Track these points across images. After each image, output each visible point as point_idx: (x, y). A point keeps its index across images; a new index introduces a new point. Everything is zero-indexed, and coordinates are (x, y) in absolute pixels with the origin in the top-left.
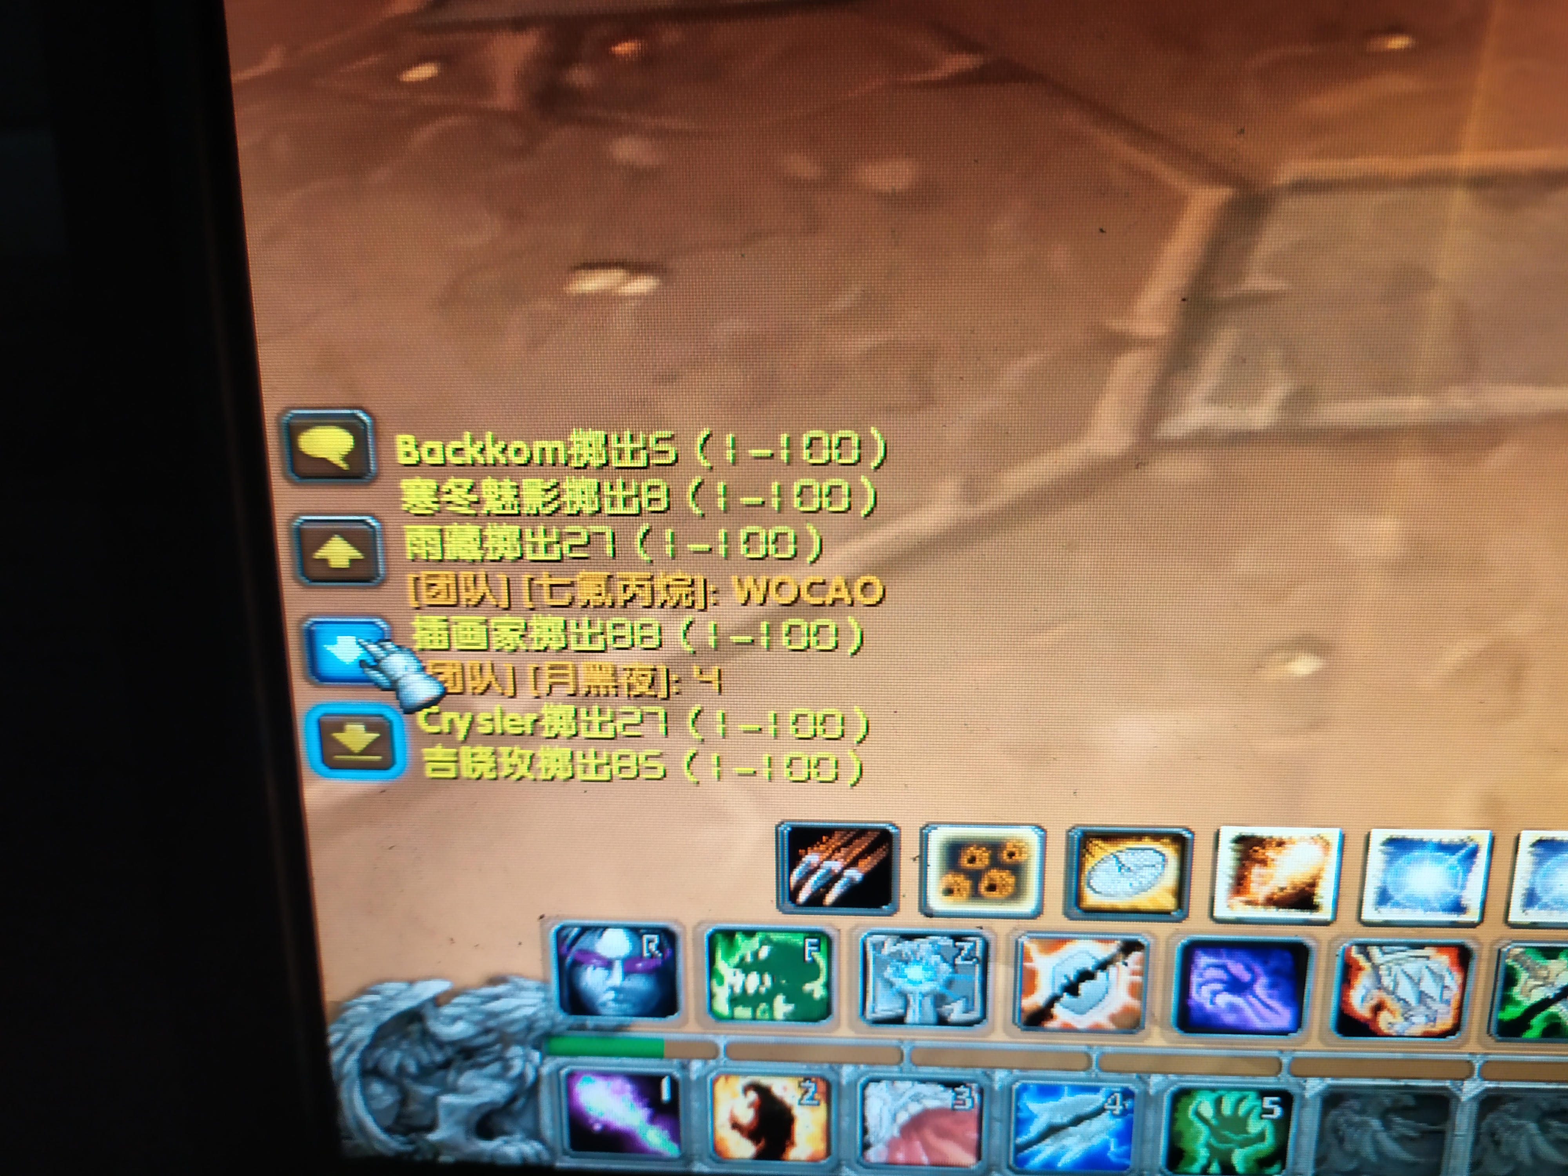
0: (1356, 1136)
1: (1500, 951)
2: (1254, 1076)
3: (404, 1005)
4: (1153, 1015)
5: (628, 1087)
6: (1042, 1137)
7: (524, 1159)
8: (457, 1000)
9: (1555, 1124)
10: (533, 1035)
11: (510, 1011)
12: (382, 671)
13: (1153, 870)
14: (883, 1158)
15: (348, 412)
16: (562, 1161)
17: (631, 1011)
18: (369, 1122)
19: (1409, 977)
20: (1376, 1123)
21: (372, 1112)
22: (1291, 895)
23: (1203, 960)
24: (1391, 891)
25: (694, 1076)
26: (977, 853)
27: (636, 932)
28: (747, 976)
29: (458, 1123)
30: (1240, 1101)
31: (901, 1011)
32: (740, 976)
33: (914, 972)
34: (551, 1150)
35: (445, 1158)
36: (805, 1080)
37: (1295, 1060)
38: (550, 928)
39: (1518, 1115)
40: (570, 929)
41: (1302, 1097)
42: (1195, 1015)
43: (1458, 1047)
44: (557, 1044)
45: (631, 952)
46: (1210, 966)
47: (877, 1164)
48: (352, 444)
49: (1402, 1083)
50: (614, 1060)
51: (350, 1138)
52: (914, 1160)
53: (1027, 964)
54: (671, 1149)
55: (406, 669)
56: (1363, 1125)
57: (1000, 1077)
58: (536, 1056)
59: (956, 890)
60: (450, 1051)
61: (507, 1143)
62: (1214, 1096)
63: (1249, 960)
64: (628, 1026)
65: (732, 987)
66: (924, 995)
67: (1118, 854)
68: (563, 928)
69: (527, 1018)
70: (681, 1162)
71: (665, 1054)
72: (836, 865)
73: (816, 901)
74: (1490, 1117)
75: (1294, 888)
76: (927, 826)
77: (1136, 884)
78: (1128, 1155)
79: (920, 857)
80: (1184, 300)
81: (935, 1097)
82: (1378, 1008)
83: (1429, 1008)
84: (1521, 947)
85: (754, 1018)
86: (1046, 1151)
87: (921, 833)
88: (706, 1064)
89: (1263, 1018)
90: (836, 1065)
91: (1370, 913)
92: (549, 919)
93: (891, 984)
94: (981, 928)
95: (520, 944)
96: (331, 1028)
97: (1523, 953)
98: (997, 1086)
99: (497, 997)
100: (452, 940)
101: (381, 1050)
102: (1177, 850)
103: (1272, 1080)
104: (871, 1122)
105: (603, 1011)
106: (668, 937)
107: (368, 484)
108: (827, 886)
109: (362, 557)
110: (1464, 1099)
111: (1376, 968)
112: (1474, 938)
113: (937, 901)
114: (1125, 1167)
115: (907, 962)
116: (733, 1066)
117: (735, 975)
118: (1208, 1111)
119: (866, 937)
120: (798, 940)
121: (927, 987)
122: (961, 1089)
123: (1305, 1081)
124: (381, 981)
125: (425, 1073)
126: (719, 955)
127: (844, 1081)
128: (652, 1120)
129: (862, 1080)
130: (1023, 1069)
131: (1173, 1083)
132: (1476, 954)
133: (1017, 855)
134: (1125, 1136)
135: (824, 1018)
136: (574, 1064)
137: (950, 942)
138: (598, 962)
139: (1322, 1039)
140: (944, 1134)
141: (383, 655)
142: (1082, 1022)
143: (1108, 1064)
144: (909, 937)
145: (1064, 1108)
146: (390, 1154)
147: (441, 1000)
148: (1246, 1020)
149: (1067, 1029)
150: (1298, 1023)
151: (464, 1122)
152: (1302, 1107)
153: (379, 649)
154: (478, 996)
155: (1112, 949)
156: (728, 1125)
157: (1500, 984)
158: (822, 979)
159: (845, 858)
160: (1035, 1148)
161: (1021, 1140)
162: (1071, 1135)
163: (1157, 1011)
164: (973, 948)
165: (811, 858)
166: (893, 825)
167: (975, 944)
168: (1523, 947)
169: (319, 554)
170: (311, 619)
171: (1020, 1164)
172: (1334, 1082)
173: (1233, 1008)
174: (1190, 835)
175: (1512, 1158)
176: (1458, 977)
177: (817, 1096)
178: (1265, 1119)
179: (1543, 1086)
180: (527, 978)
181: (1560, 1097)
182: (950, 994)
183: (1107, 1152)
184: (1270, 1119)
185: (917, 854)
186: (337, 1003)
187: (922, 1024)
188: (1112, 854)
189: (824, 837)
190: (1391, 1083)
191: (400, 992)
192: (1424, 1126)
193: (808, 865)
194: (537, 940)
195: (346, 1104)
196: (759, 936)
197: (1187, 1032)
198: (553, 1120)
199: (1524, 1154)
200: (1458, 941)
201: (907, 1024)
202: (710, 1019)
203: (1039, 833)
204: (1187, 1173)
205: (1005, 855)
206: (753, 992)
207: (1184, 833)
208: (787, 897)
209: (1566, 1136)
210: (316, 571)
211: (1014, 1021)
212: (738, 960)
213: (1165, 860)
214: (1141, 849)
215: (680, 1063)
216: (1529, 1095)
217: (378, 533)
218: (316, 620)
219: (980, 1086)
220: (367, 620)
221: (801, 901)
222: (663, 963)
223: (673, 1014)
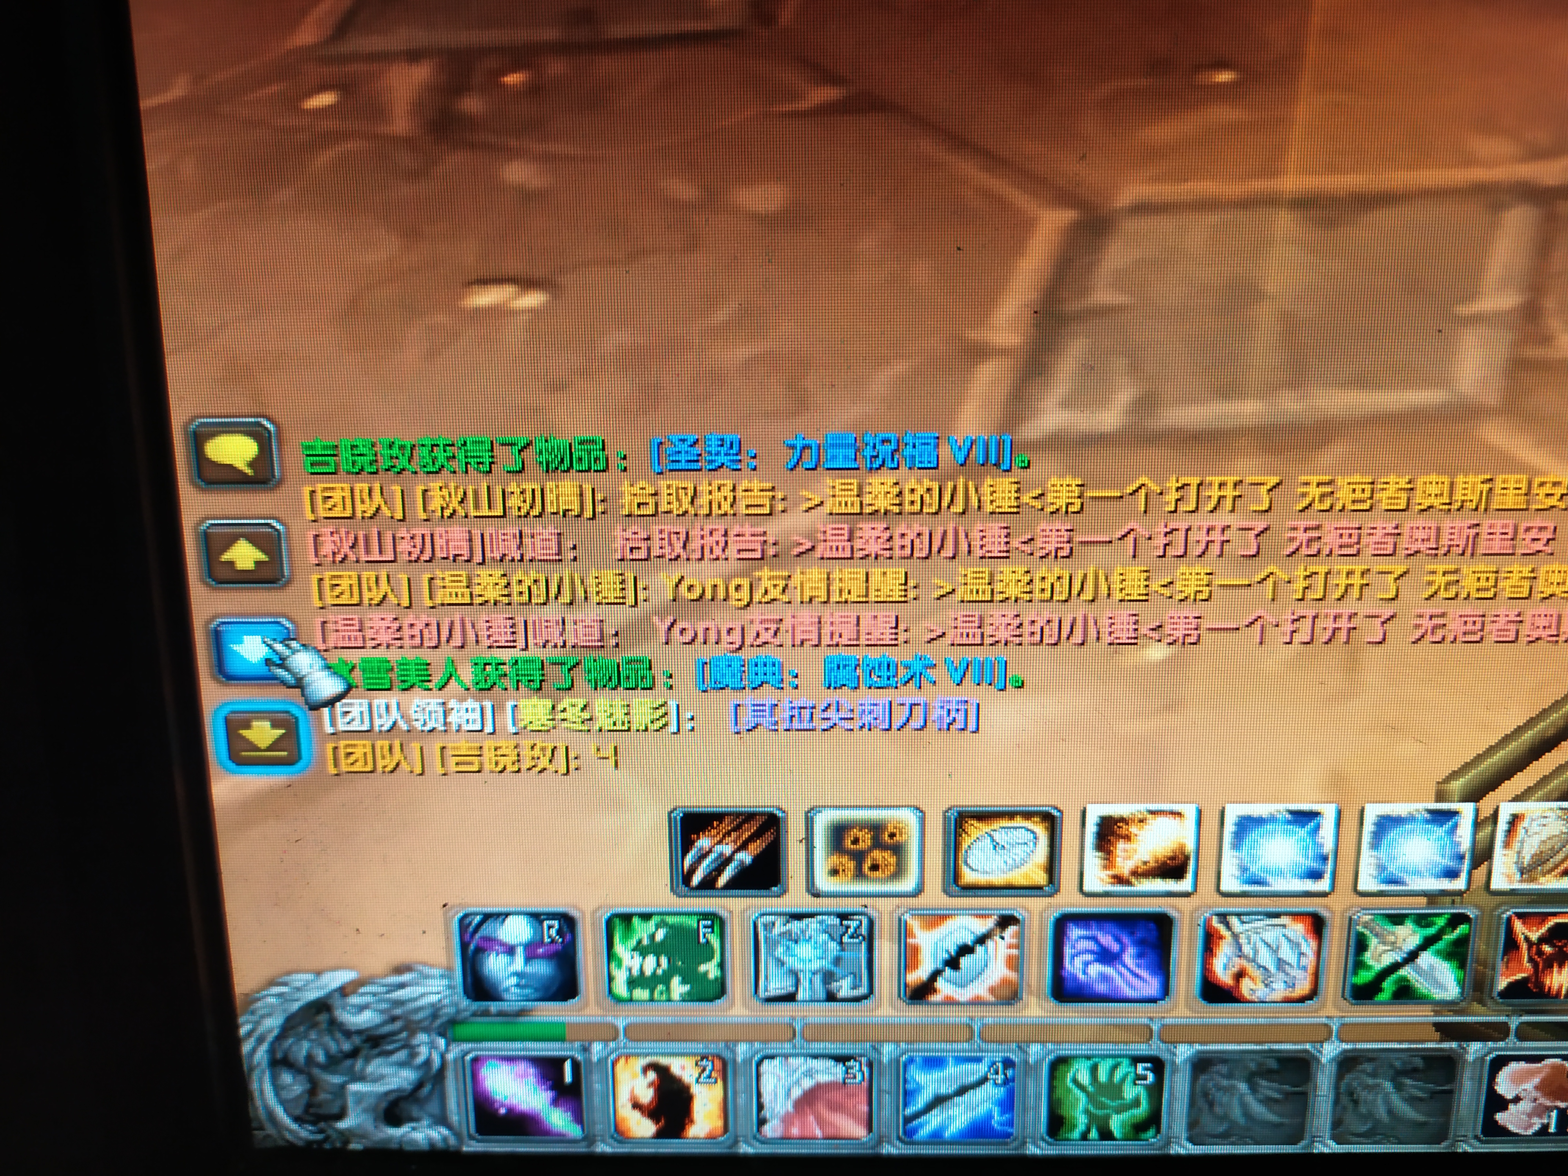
0: (1225, 1099)
1: (1350, 919)
2: (1126, 1043)
3: (312, 995)
4: (1029, 986)
5: (532, 1071)
6: (929, 1107)
7: (432, 1143)
8: (362, 990)
9: (1408, 1082)
10: (438, 1022)
11: (415, 999)
12: (287, 669)
13: (1025, 848)
14: (778, 1133)
15: (253, 420)
16: (468, 1146)
17: (533, 996)
18: (280, 1112)
19: (1268, 945)
20: (1243, 1087)
21: (282, 1102)
23: (1075, 932)
25: (595, 1059)
26: (860, 834)
27: (537, 917)
28: (644, 958)
29: (365, 1111)
30: (1114, 1068)
31: (792, 989)
32: (638, 959)
33: (804, 951)
34: (458, 1135)
35: (354, 1146)
36: (702, 1059)
37: (1165, 1027)
38: (453, 916)
39: (1374, 1075)
40: (473, 917)
41: (1173, 1063)
42: (1069, 984)
43: (1316, 1011)
44: (462, 1030)
45: (532, 938)
46: (1081, 938)
47: (774, 1139)
48: (257, 450)
49: (1266, 1047)
50: (518, 1045)
51: (261, 1128)
52: (807, 1134)
53: (910, 941)
54: (574, 1131)
55: (311, 667)
56: (1231, 1090)
57: (888, 1050)
58: (442, 1042)
59: (841, 870)
60: (357, 1040)
61: (414, 1129)
62: (1089, 1063)
63: (1117, 932)
64: (532, 1011)
65: (630, 970)
66: (814, 973)
67: (992, 833)
68: (466, 916)
69: (433, 1005)
70: (584, 1144)
71: (567, 1038)
72: (727, 849)
73: (708, 884)
74: (1348, 1078)
75: (1157, 861)
76: (812, 809)
77: (1010, 862)
78: (1010, 1123)
79: (807, 839)
81: (827, 1071)
82: (1240, 975)
83: (1287, 974)
84: (1369, 914)
85: (652, 1000)
86: (933, 1121)
87: (807, 818)
88: (606, 1046)
89: (1132, 987)
90: (731, 1043)
91: (1228, 884)
92: (453, 907)
93: (783, 964)
94: (866, 907)
95: (424, 932)
96: (241, 1020)
97: (1373, 920)
98: (885, 1060)
99: (402, 986)
100: (358, 930)
101: (290, 1041)
102: (1047, 828)
103: (1143, 1046)
104: (766, 1099)
105: (506, 996)
106: (568, 922)
107: (272, 489)
108: (719, 870)
109: (267, 559)
110: (1324, 1060)
111: (1236, 936)
112: (1327, 907)
113: (823, 882)
114: (1008, 1135)
115: (796, 942)
116: (633, 1047)
117: (632, 958)
118: (1084, 1078)
119: (757, 918)
120: (692, 922)
121: (816, 965)
122: (852, 1063)
123: (1176, 1047)
124: (289, 973)
125: (333, 1062)
126: (617, 938)
127: (739, 1059)
128: (555, 1102)
129: (757, 1058)
130: (908, 1042)
131: (1052, 1051)
132: (1328, 922)
133: (898, 836)
134: (1008, 1104)
135: (719, 998)
136: (480, 1050)
137: (837, 921)
138: (500, 949)
139: (1188, 1006)
140: (835, 1107)
141: (288, 654)
142: (964, 995)
143: (990, 1035)
144: (798, 917)
145: (950, 1079)
146: (300, 1143)
147: (348, 990)
148: (1117, 988)
149: (950, 1002)
150: (1165, 990)
151: (372, 1110)
152: (1174, 1071)
153: (284, 648)
154: (383, 986)
155: (989, 924)
156: (629, 1106)
157: (1352, 950)
158: (716, 959)
159: (735, 842)
160: (923, 1119)
161: (909, 1111)
162: (957, 1105)
163: (1034, 982)
164: (859, 926)
165: (704, 842)
166: (780, 809)
167: (861, 922)
168: (1372, 914)
169: (226, 557)
170: (218, 620)
171: (910, 1133)
172: (1203, 1047)
173: (1105, 978)
174: (1058, 814)
175: (1370, 1116)
176: (1313, 944)
177: (713, 1074)
178: (1139, 1085)
179: (1396, 1046)
180: (432, 966)
181: (1413, 1056)
182: (838, 971)
183: (991, 1121)
184: (1144, 1085)
185: (804, 837)
186: (247, 995)
187: (812, 1001)
188: (986, 833)
189: (715, 823)
190: (1255, 1047)
191: (308, 983)
192: (1286, 1087)
193: (700, 849)
194: (441, 928)
195: (257, 1094)
196: (655, 920)
197: (1061, 1002)
198: (459, 1105)
199: (1381, 1112)
200: (1311, 910)
201: (798, 1001)
202: (609, 1001)
203: (918, 814)
204: (1068, 1140)
205: (886, 836)
206: (650, 974)
207: (1053, 811)
208: (681, 881)
209: (1420, 1094)
210: (222, 573)
211: (899, 995)
212: (635, 943)
213: (1036, 838)
214: (1014, 828)
215: (581, 1046)
216: (1383, 1055)
217: (282, 536)
218: (223, 620)
219: (869, 1059)
220: (273, 620)
221: (694, 884)
222: (563, 947)
223: (574, 997)
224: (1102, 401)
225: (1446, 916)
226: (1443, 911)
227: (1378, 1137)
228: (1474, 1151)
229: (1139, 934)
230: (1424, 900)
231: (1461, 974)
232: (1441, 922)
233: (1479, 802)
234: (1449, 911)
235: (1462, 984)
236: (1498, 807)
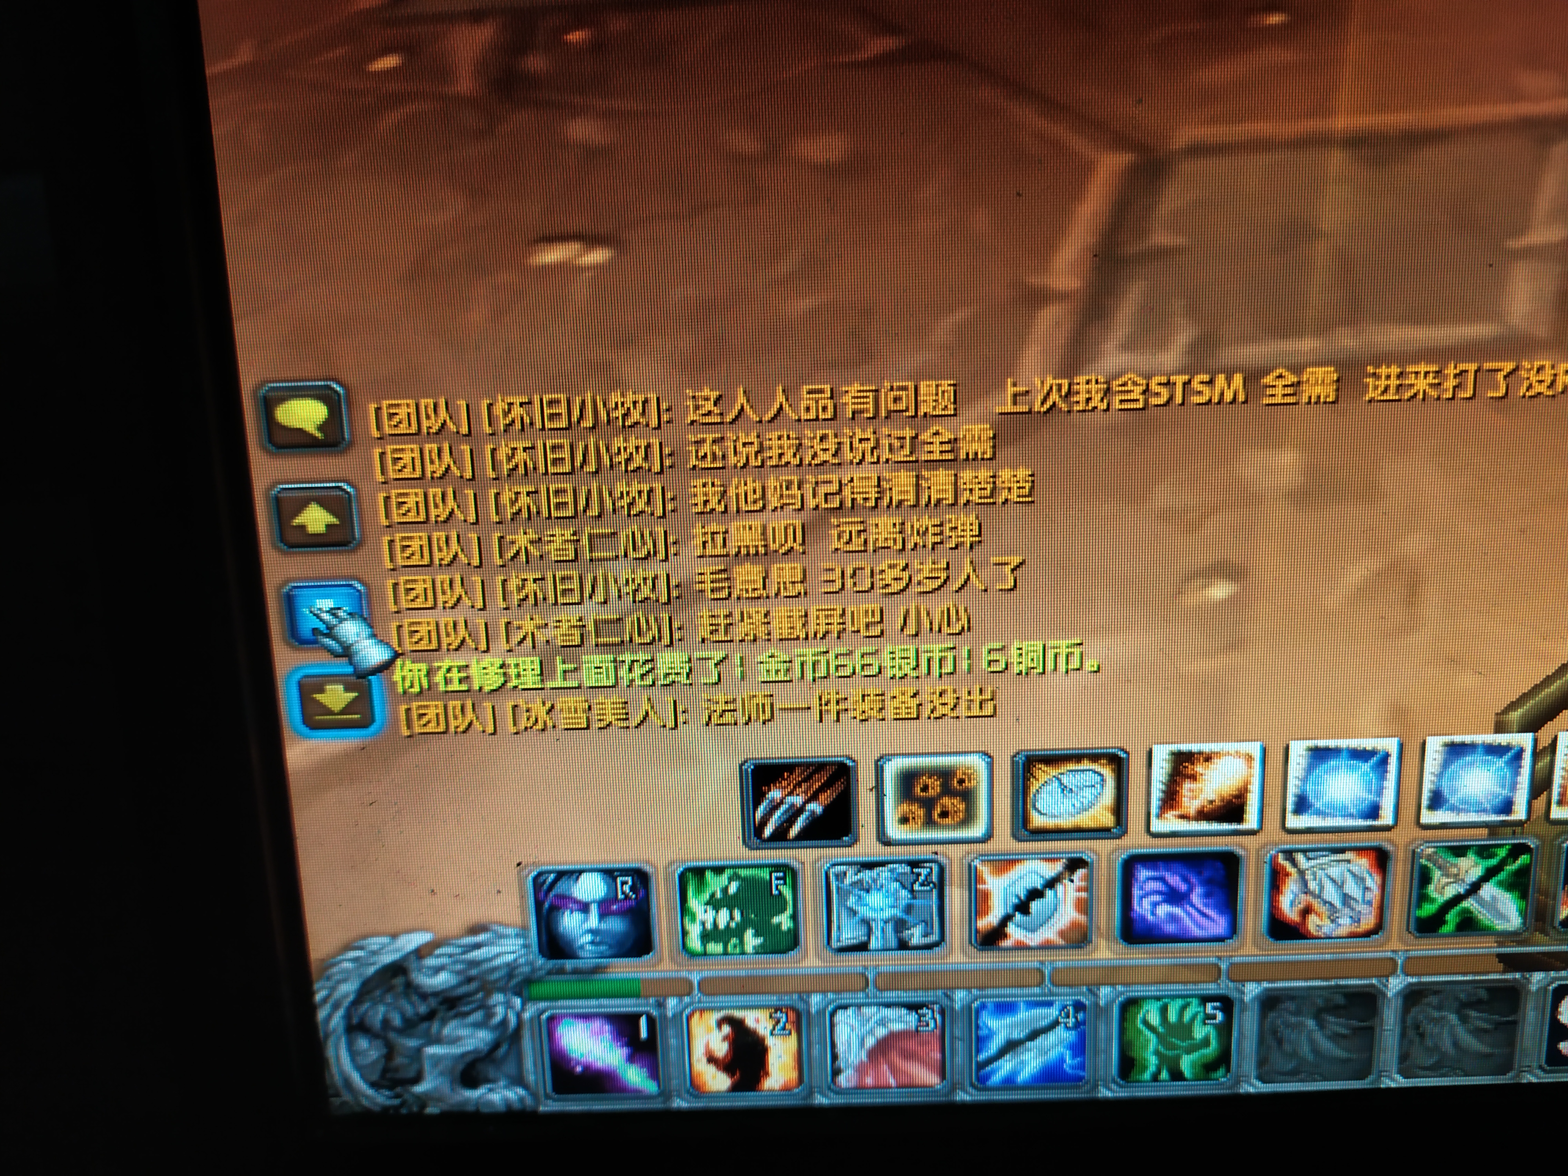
0: (1293, 1036)
1: (1414, 852)
2: (1195, 983)
3: (387, 958)
4: (1099, 928)
5: (607, 1028)
6: (1002, 1053)
7: (507, 1103)
8: (438, 952)
9: (1473, 1014)
10: (514, 982)
11: (490, 960)
12: (335, 639)
13: (1093, 790)
14: (853, 1083)
15: (323, 383)
16: (546, 1105)
17: (608, 953)
18: (356, 1078)
19: (1333, 881)
20: (1311, 1023)
21: (358, 1068)
22: (1219, 808)
23: (1143, 874)
24: (1311, 799)
25: (670, 1014)
26: (930, 782)
27: (610, 874)
28: (717, 912)
29: (442, 1074)
30: (1183, 1008)
31: (864, 939)
32: (711, 914)
33: (875, 899)
34: (534, 1095)
35: (431, 1110)
36: (776, 1012)
37: (1232, 965)
38: (527, 876)
39: (1439, 1008)
40: (547, 875)
41: (1242, 1001)
42: (1138, 926)
43: (1381, 945)
44: (536, 990)
45: (607, 894)
46: (1149, 879)
47: (849, 1089)
48: (327, 414)
49: (1333, 983)
50: (594, 1002)
51: (337, 1095)
52: (882, 1082)
53: (980, 887)
54: (651, 1087)
55: (358, 635)
57: (960, 996)
58: (518, 1002)
59: (911, 818)
60: (433, 1002)
61: (490, 1090)
62: (1159, 1004)
63: (1185, 872)
64: (606, 967)
65: (703, 924)
66: (886, 922)
67: (1060, 776)
68: (540, 874)
69: (508, 965)
70: (660, 1099)
71: (642, 993)
72: (798, 800)
73: (780, 835)
74: (1414, 1011)
75: (1222, 800)
76: (882, 757)
77: (1078, 805)
78: (1082, 1066)
79: (877, 787)
80: (1095, 256)
81: (900, 1020)
82: (1306, 911)
83: (1353, 909)
84: (1432, 847)
85: (725, 953)
86: (1005, 1067)
87: (877, 766)
88: (681, 1001)
89: (1199, 926)
90: (804, 995)
91: (1293, 821)
92: (527, 866)
93: (855, 913)
94: (936, 853)
96: (316, 986)
97: (1435, 853)
98: (957, 1006)
99: (478, 946)
100: (433, 891)
101: (366, 1005)
102: (1113, 770)
103: (1212, 986)
104: (841, 1048)
105: (581, 954)
106: (641, 878)
107: (342, 452)
108: (790, 821)
109: (338, 523)
110: (1390, 994)
111: (1302, 873)
112: (1390, 841)
113: (894, 831)
114: (1080, 1079)
115: (868, 891)
116: (707, 1001)
117: (706, 911)
118: (1154, 1019)
119: (829, 868)
120: (764, 874)
121: (888, 914)
122: (925, 1010)
123: (1244, 986)
124: (365, 937)
125: (410, 1026)
126: (690, 893)
127: (813, 1010)
128: (631, 1059)
129: (831, 1008)
130: (980, 988)
131: (1122, 993)
132: (1393, 856)
133: (967, 782)
134: (1079, 1048)
135: (792, 950)
136: (556, 1008)
137: (908, 869)
138: (575, 906)
139: (1256, 944)
140: (909, 1056)
141: (335, 624)
142: (1034, 939)
143: (1060, 979)
144: (869, 866)
145: (1022, 1024)
146: (377, 1109)
147: (423, 952)
148: (1185, 929)
149: (1021, 947)
150: (1233, 929)
151: (449, 1072)
152: (1243, 1010)
154: (459, 947)
155: (1059, 867)
156: (704, 1060)
157: (1415, 883)
158: (789, 911)
159: (806, 793)
160: (995, 1065)
161: (982, 1057)
162: (1030, 1050)
163: (1103, 924)
164: (930, 874)
165: (775, 794)
166: (850, 758)
167: (931, 869)
168: (1434, 847)
169: (297, 521)
170: (290, 584)
171: (982, 1081)
172: (1270, 985)
173: (1173, 918)
174: (1125, 755)
175: (1436, 1048)
176: (1378, 878)
177: (788, 1026)
178: (1208, 1024)
179: (1460, 979)
180: (507, 926)
181: (1477, 988)
182: (910, 919)
183: (1063, 1065)
184: (1213, 1024)
185: (874, 785)
186: (323, 960)
187: (884, 950)
188: (1054, 777)
189: (786, 774)
190: (1322, 983)
191: (383, 946)
192: (1354, 1023)
193: (771, 801)
194: (515, 888)
195: (332, 1061)
196: (728, 873)
197: (1131, 943)
198: (535, 1065)
199: (1447, 1045)
200: (1375, 844)
201: (870, 950)
202: (684, 957)
203: (986, 760)
204: (1139, 1081)
205: (955, 782)
206: (723, 927)
207: (1119, 753)
208: (752, 833)
209: (1485, 1026)
210: (293, 537)
211: (970, 942)
212: (708, 897)
213: (1103, 780)
214: (1081, 771)
215: (656, 1001)
216: (1448, 987)
217: (353, 499)
218: (296, 585)
219: (942, 1006)
220: (344, 583)
221: (766, 836)
222: (637, 903)
223: (648, 953)
224: (1162, 344)
225: (1507, 847)
226: (1505, 842)
227: (1444, 1070)
228: (1538, 1081)
229: (1207, 874)
230: (1485, 831)
231: (1523, 904)
232: (1502, 853)
233: (1537, 732)
234: (1510, 842)
235: (1524, 914)
236: (1556, 738)
